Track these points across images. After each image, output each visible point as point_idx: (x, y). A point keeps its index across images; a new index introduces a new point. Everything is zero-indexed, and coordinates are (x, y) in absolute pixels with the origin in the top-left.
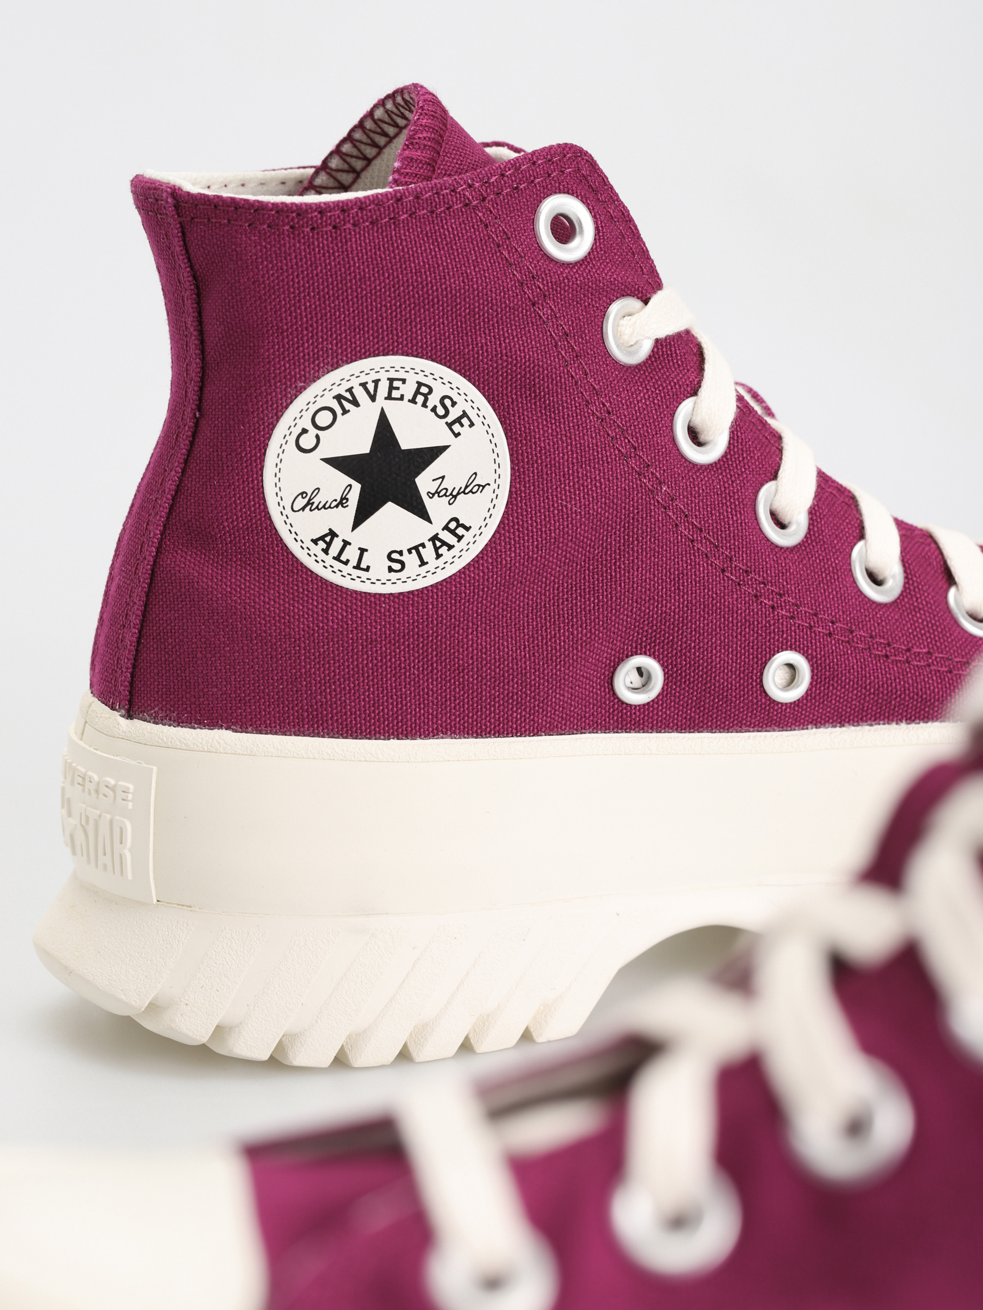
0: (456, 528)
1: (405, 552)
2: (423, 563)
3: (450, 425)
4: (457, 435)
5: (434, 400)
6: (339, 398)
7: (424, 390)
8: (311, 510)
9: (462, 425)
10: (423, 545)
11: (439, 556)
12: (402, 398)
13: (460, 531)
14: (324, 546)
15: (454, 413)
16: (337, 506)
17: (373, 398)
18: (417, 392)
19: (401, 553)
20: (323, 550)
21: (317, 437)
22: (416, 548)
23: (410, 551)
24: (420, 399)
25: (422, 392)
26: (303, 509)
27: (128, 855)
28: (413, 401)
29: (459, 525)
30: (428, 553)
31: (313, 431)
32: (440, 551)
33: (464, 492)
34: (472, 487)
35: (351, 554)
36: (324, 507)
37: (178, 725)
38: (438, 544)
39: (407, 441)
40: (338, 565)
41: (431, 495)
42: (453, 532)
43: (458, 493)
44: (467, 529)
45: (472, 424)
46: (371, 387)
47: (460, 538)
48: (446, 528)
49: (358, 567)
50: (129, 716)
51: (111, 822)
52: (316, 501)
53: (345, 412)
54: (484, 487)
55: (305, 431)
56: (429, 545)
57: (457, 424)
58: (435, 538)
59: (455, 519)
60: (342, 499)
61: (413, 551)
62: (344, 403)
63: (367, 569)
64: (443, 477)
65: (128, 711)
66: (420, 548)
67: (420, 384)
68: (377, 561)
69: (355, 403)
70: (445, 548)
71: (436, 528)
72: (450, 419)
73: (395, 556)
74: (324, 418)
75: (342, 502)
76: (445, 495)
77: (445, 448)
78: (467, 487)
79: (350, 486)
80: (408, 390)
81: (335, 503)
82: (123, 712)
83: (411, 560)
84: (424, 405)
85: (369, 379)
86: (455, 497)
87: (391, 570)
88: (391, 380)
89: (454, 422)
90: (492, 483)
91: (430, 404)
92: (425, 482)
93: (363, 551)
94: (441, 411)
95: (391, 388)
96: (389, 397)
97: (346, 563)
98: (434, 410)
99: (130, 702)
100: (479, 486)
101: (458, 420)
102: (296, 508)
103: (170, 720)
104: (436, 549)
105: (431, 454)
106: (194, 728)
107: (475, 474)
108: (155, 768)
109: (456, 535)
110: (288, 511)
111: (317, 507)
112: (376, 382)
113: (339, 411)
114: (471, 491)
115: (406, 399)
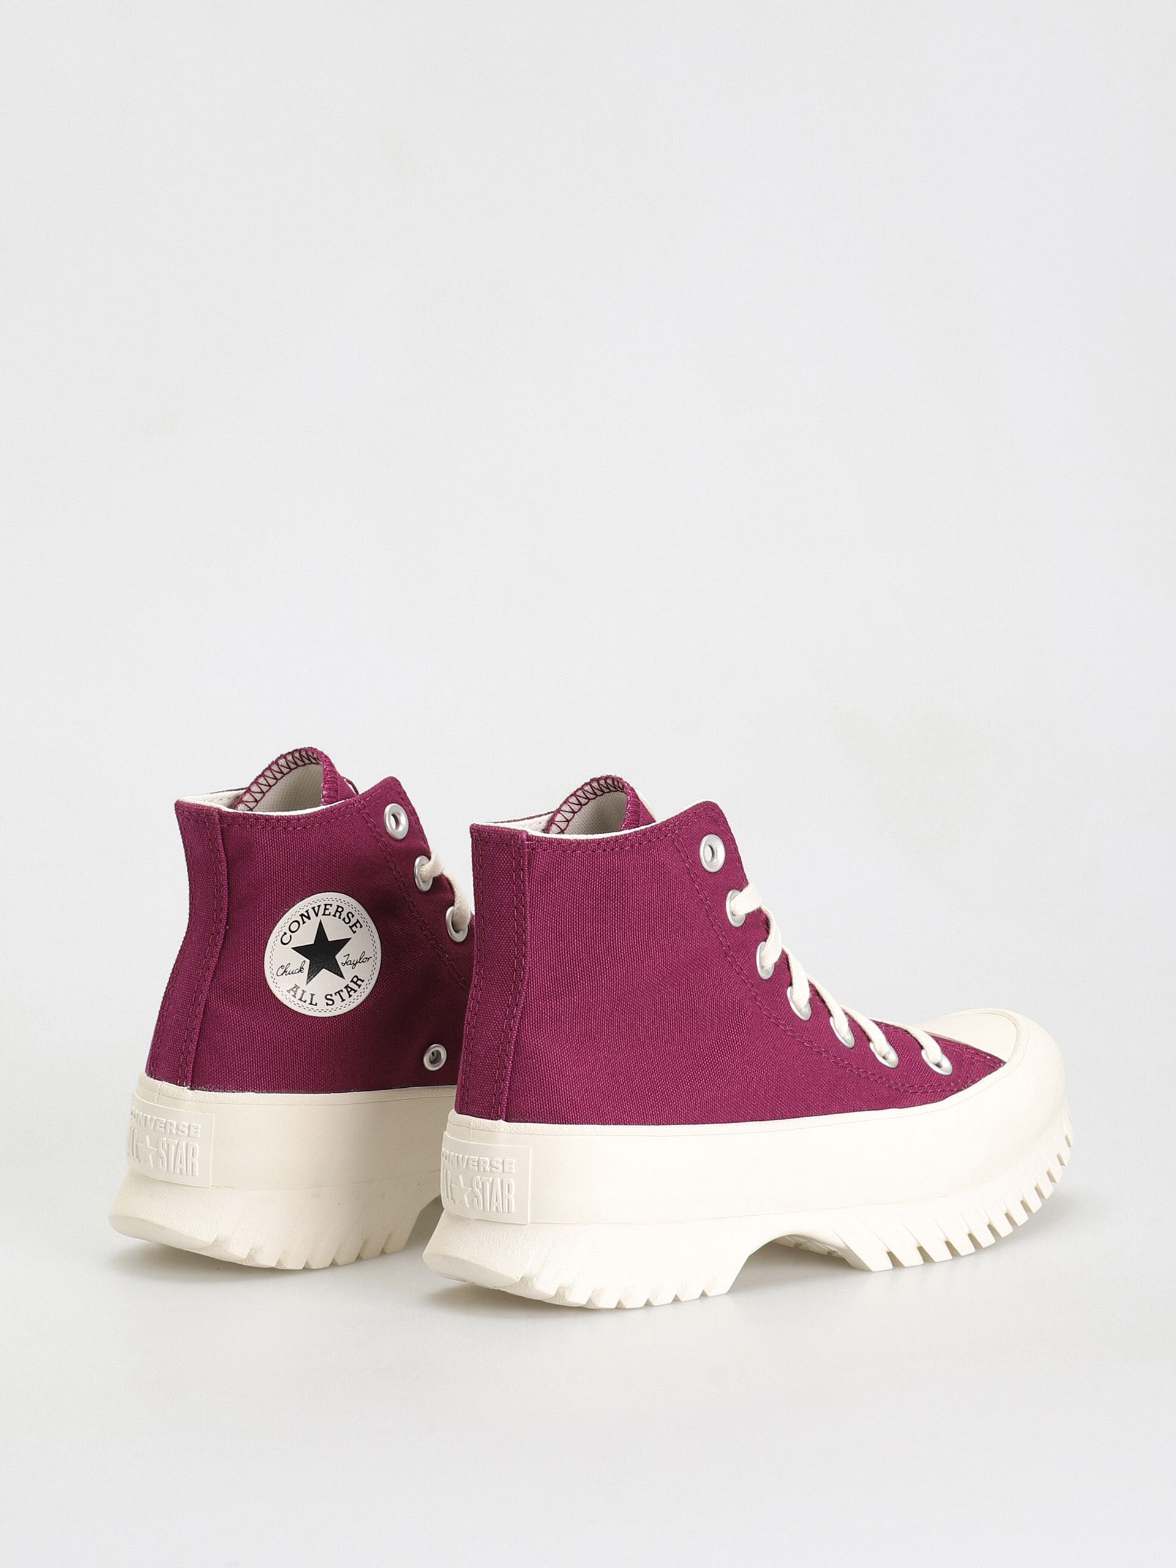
0: (357, 981)
1: (334, 995)
2: (343, 1000)
3: (351, 927)
4: (354, 932)
5: (344, 915)
6: (302, 915)
7: (340, 909)
8: (286, 975)
9: (357, 927)
10: (341, 991)
11: (350, 996)
12: (329, 915)
13: (359, 982)
14: (293, 994)
15: (353, 921)
16: (298, 972)
17: (317, 915)
18: (337, 911)
19: (331, 995)
20: (293, 996)
21: (291, 936)
22: (339, 992)
23: (335, 994)
24: (338, 914)
25: (339, 910)
26: (282, 974)
27: (197, 1163)
28: (335, 916)
29: (358, 979)
30: (345, 994)
31: (289, 933)
32: (351, 993)
33: (359, 962)
34: (363, 959)
35: (307, 997)
36: (292, 973)
37: (225, 1091)
38: (349, 990)
39: (331, 937)
40: (301, 1003)
41: (343, 964)
42: (356, 983)
43: (357, 963)
44: (362, 981)
45: (361, 927)
46: (316, 909)
47: (359, 986)
48: (352, 981)
49: (311, 1004)
50: (192, 1089)
51: (187, 1145)
52: (288, 970)
53: (304, 922)
54: (369, 959)
55: (285, 934)
56: (345, 990)
57: (354, 927)
58: (347, 987)
59: (356, 976)
60: (301, 968)
61: (337, 994)
62: (304, 917)
63: (316, 1004)
64: (348, 955)
65: (191, 1086)
66: (341, 992)
67: (338, 907)
68: (320, 999)
69: (309, 918)
70: (353, 992)
71: (347, 981)
72: (351, 924)
73: (329, 997)
74: (294, 927)
75: (301, 970)
76: (350, 964)
77: (349, 939)
78: (360, 959)
79: (304, 961)
80: (332, 910)
81: (297, 971)
82: (189, 1087)
83: (337, 998)
84: (340, 918)
85: (316, 905)
86: (355, 965)
87: (327, 1004)
88: (326, 905)
89: (353, 926)
90: (373, 957)
91: (342, 917)
92: (340, 957)
93: (312, 995)
94: (347, 920)
95: (326, 909)
96: (324, 914)
97: (305, 1002)
98: (344, 920)
99: (192, 1082)
100: (366, 958)
101: (355, 925)
102: (279, 974)
103: (219, 1089)
104: (349, 992)
105: (342, 943)
106: (234, 1092)
107: (364, 952)
108: (214, 1115)
109: (357, 985)
110: (275, 976)
111: (289, 973)
112: (319, 906)
113: (301, 922)
114: (363, 961)
115: (331, 915)
